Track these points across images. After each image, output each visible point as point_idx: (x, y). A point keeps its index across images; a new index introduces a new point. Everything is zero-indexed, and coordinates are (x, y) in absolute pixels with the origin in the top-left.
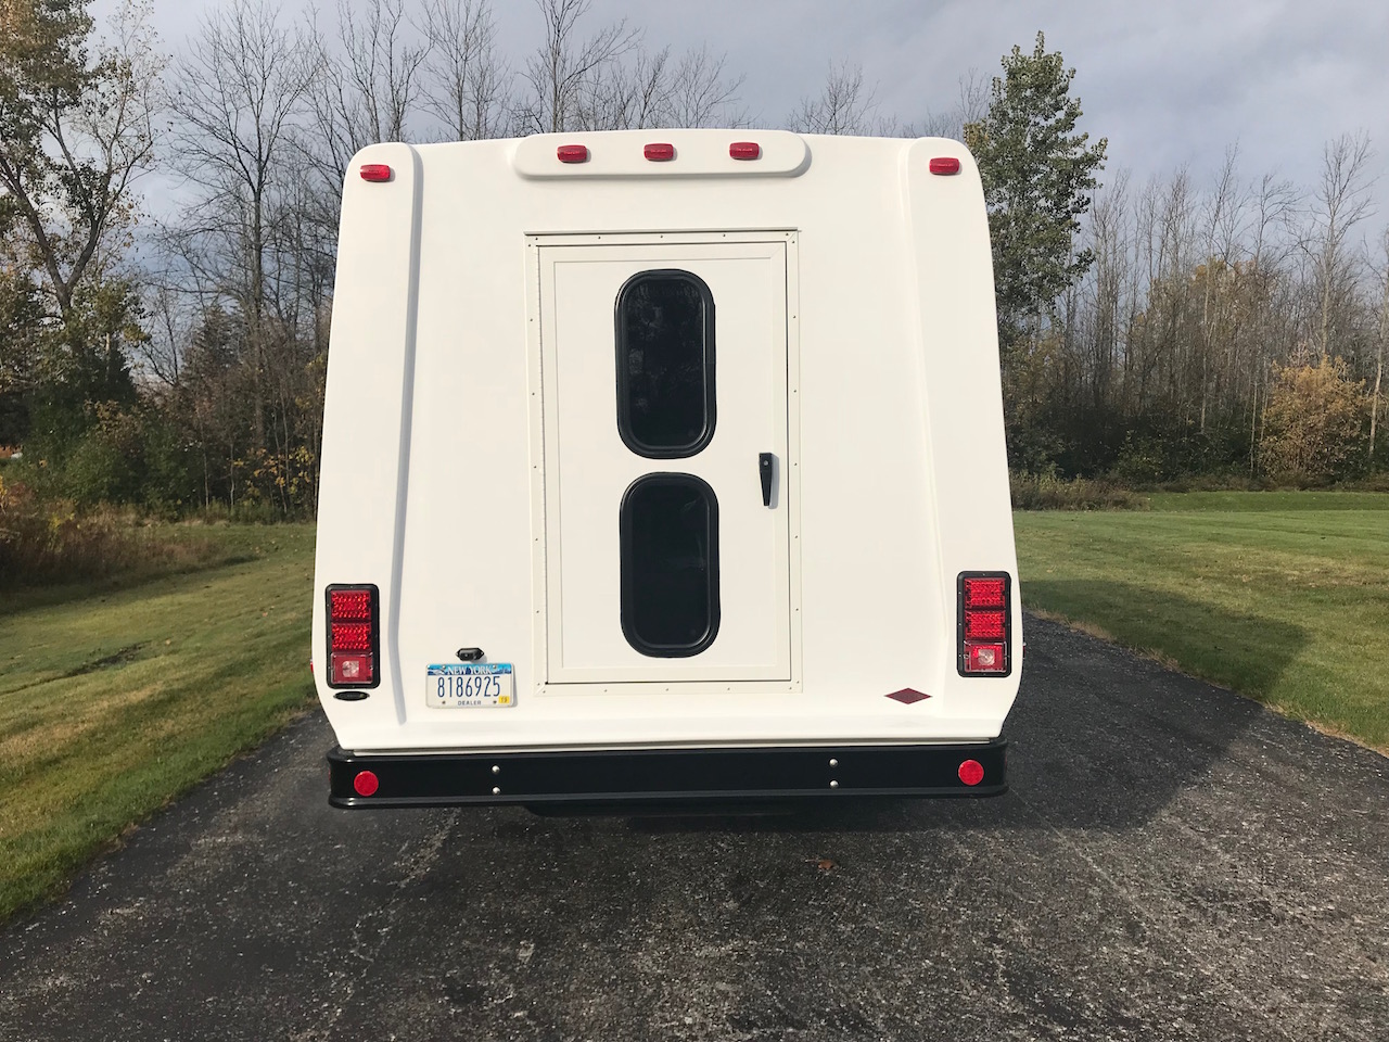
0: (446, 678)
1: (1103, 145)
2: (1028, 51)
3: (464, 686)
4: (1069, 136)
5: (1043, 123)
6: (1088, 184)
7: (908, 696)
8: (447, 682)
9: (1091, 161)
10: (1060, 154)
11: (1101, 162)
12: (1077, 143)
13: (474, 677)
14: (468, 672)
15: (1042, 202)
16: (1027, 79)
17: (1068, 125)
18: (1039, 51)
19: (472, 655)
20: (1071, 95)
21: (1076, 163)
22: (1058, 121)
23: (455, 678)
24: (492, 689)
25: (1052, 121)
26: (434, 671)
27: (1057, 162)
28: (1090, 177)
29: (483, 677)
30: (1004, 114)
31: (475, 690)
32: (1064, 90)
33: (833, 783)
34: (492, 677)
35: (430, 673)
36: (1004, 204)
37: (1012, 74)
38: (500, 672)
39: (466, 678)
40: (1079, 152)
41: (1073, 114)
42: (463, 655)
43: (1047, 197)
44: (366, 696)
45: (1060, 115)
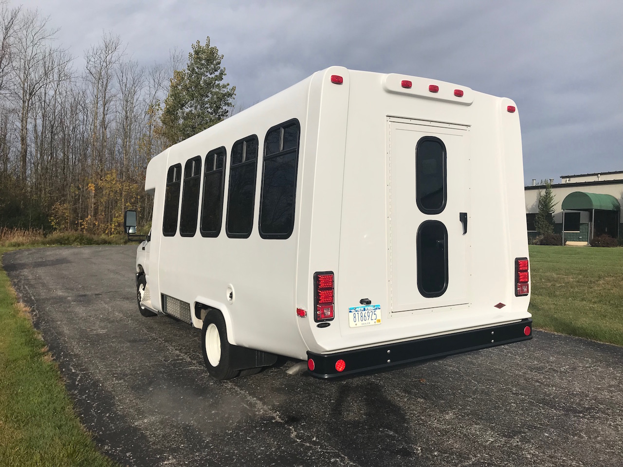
0: (356, 313)
1: (234, 89)
2: (203, 44)
3: (363, 316)
4: (221, 83)
5: (209, 76)
6: (228, 104)
7: (500, 306)
8: (357, 315)
9: (230, 95)
10: (217, 90)
11: (233, 96)
12: (224, 86)
13: (366, 312)
14: (364, 310)
15: (209, 110)
16: (203, 56)
17: (220, 78)
18: (208, 45)
19: (366, 302)
20: (222, 66)
21: (224, 95)
22: (216, 76)
23: (360, 313)
24: (374, 317)
25: (213, 76)
26: (352, 311)
27: (216, 93)
28: (229, 102)
29: (370, 311)
30: (194, 69)
31: (367, 317)
32: (219, 63)
33: (492, 341)
34: (373, 311)
35: (350, 312)
36: (193, 108)
37: (197, 53)
38: (376, 309)
39: (364, 312)
40: (225, 91)
41: (222, 74)
42: (362, 302)
43: (211, 107)
44: (329, 325)
45: (217, 73)
